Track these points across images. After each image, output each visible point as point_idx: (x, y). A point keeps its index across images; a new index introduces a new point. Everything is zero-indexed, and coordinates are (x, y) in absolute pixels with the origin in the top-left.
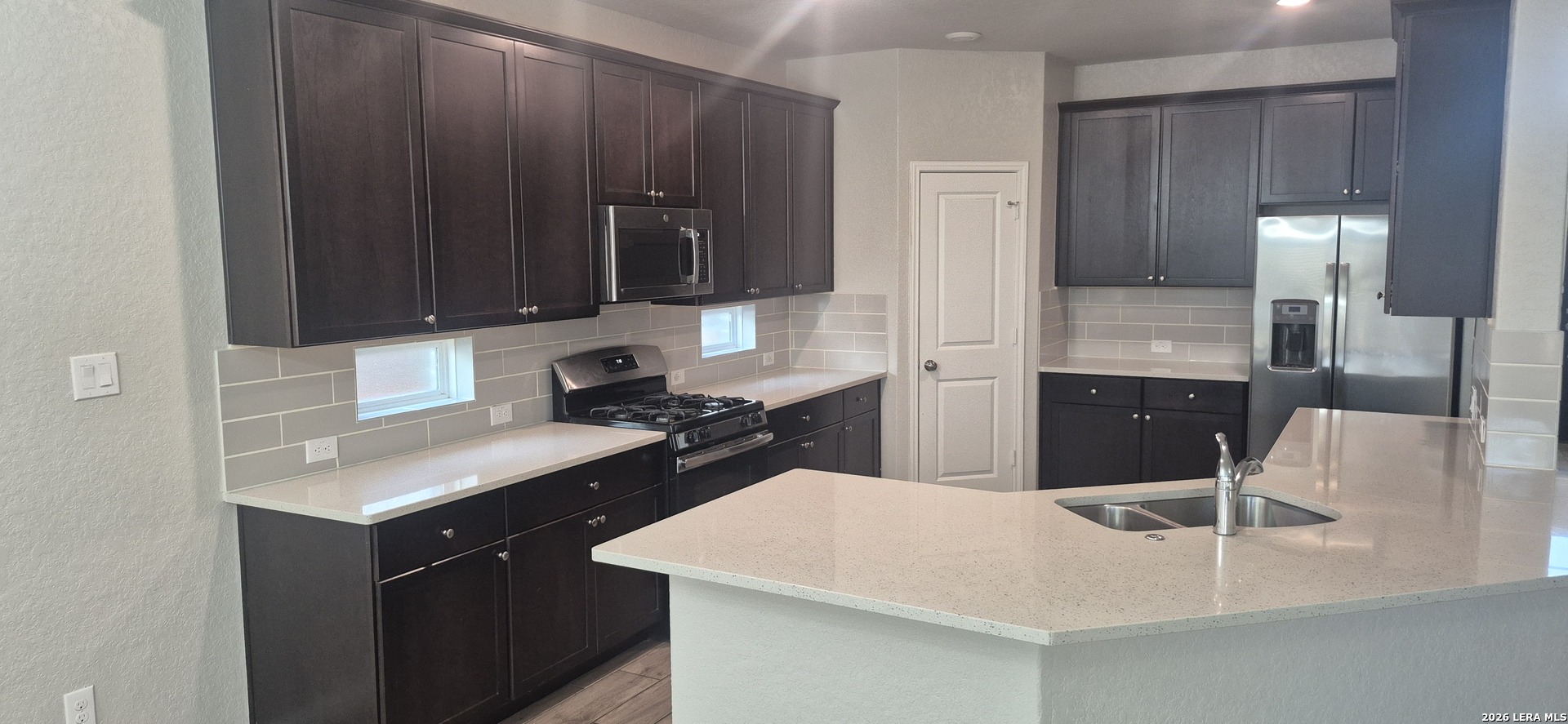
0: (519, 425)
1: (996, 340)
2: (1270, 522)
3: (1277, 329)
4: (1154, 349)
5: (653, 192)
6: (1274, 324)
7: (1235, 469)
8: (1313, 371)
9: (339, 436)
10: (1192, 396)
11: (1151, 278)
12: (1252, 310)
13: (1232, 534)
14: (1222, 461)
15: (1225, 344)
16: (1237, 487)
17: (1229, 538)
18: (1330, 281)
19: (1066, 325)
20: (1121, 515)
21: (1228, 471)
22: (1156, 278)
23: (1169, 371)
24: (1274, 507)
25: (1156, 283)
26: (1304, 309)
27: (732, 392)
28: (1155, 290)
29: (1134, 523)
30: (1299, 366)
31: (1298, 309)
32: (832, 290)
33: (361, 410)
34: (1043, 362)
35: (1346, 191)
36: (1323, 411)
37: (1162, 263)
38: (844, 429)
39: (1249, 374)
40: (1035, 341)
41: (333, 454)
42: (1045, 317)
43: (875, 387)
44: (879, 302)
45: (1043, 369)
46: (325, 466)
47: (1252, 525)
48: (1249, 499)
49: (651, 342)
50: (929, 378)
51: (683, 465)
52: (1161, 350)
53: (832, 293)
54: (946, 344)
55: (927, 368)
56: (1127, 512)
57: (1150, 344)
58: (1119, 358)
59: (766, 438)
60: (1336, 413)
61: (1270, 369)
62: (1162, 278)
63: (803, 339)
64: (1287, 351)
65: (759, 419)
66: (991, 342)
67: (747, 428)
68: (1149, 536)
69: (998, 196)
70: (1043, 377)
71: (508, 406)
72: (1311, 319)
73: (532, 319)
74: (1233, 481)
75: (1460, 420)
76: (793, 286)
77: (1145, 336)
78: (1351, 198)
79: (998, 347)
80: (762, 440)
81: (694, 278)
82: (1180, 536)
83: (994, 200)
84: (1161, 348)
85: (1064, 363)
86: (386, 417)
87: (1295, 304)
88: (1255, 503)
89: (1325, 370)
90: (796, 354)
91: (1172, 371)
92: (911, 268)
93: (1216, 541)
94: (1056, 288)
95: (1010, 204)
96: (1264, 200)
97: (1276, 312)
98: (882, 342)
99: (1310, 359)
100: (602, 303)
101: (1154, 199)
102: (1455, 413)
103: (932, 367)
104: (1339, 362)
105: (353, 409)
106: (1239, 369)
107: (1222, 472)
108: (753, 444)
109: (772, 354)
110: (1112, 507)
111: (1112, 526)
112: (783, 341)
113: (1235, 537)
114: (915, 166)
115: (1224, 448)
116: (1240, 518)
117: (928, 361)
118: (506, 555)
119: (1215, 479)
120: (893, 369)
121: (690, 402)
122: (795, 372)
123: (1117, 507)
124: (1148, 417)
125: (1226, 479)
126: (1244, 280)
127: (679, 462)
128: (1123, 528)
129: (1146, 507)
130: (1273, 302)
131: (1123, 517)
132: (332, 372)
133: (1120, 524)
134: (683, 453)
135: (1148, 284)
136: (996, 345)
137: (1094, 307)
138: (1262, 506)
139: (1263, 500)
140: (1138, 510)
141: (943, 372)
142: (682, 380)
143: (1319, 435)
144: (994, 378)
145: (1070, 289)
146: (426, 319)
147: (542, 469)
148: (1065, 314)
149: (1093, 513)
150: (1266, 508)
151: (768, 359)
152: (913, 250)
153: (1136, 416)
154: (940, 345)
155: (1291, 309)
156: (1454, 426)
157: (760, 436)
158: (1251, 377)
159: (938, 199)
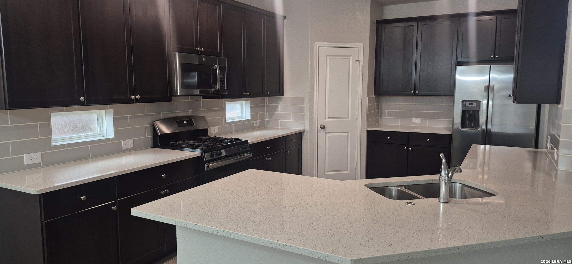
0: (136, 149)
1: (350, 117)
2: (464, 196)
3: (464, 112)
4: (413, 121)
5: (198, 48)
6: (462, 110)
7: (449, 170)
8: (478, 130)
9: (42, 152)
10: (428, 140)
11: (412, 92)
12: (453, 106)
13: (447, 202)
14: (443, 167)
15: (442, 119)
16: (449, 180)
17: (446, 204)
18: (486, 94)
19: (378, 112)
20: (395, 191)
21: (445, 172)
22: (415, 92)
23: (420, 130)
24: (466, 188)
25: (415, 94)
26: (475, 104)
27: (234, 136)
28: (414, 98)
29: (402, 196)
30: (473, 128)
31: (472, 104)
32: (283, 95)
33: (54, 142)
34: (368, 126)
35: (492, 56)
36: (482, 146)
37: (417, 86)
38: (285, 152)
39: (452, 131)
40: (366, 117)
41: (39, 160)
42: (370, 108)
43: (300, 135)
44: (301, 101)
45: (368, 129)
46: (35, 166)
47: (455, 197)
48: (454, 184)
49: (202, 114)
50: (322, 132)
51: (208, 167)
52: (416, 122)
53: (283, 97)
54: (329, 118)
55: (321, 128)
56: (398, 190)
57: (412, 119)
58: (400, 125)
59: (249, 156)
60: (488, 147)
61: (461, 129)
62: (417, 92)
63: (271, 116)
64: (468, 121)
65: (245, 148)
66: (348, 117)
67: (240, 151)
68: (407, 203)
69: (351, 57)
70: (369, 132)
71: (131, 141)
72: (478, 108)
73: (136, 101)
74: (448, 177)
75: (539, 150)
76: (265, 93)
77: (410, 116)
78: (494, 59)
79: (350, 120)
80: (247, 156)
81: (218, 87)
82: (423, 202)
83: (349, 59)
84: (416, 121)
85: (378, 127)
86: (68, 145)
87: (471, 102)
88: (457, 186)
89: (483, 130)
90: (268, 122)
91: (421, 130)
92: (315, 87)
93: (439, 206)
94: (374, 96)
95: (356, 61)
96: (458, 60)
97: (463, 105)
98: (303, 117)
99: (477, 125)
100: (174, 96)
101: (414, 60)
102: (536, 147)
103: (323, 127)
104: (489, 127)
105: (50, 140)
106: (448, 129)
107: (443, 172)
108: (242, 158)
109: (258, 121)
110: (391, 188)
111: (390, 197)
112: (263, 116)
113: (449, 204)
114: (317, 44)
115: (444, 160)
116: (451, 194)
117: (322, 125)
118: (115, 208)
119: (440, 175)
120: (307, 128)
121: (217, 140)
122: (268, 129)
123: (394, 188)
124: (410, 148)
125: (445, 175)
126: (450, 93)
127: (206, 165)
128: (396, 199)
129: (407, 187)
130: (462, 101)
131: (396, 192)
132: (38, 123)
133: (395, 196)
134: (209, 162)
135: (411, 95)
136: (349, 119)
137: (389, 104)
138: (460, 188)
139: (460, 185)
140: (403, 189)
141: (327, 130)
142: (216, 131)
143: (480, 157)
144: (349, 132)
145: (380, 97)
146: (80, 99)
147: (135, 169)
148: (378, 107)
149: (382, 191)
150: (462, 189)
151: (256, 123)
152: (316, 79)
153: (406, 148)
154: (326, 118)
155: (470, 104)
156: (536, 152)
157: (246, 155)
158: (453, 133)
159: (326, 58)
